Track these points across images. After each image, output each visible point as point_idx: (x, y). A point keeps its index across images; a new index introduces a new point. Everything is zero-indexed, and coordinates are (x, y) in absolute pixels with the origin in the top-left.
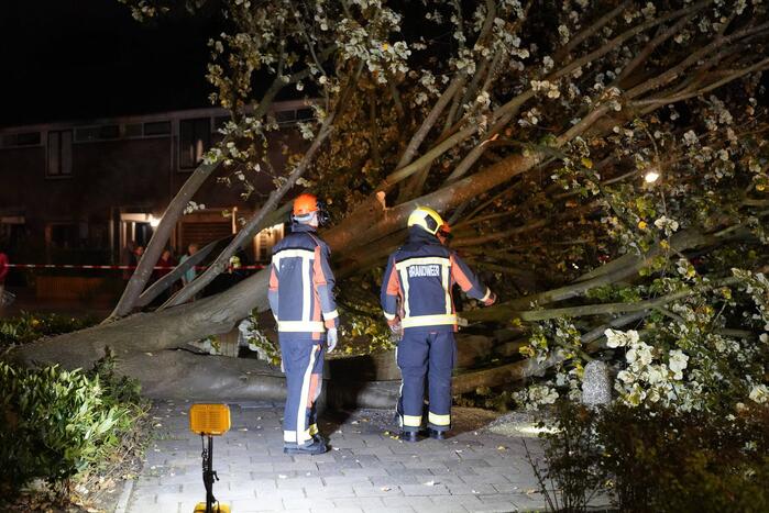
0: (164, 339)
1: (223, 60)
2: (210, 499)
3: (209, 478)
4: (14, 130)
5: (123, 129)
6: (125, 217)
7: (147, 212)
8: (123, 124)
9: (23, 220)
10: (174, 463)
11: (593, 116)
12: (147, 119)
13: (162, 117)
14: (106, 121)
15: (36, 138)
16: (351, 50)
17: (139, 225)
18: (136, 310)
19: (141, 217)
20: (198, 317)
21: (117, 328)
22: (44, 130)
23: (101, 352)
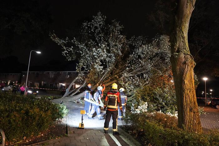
0: (70, 100)
1: (78, 66)
2: (82, 122)
3: (82, 120)
4: (46, 72)
5: (60, 73)
6: (60, 84)
7: (62, 83)
8: (60, 72)
9: (46, 83)
10: (73, 117)
11: (123, 77)
12: (64, 72)
13: (65, 72)
14: (58, 72)
15: (49, 73)
16: (95, 67)
17: (61, 85)
18: (66, 96)
19: (62, 84)
20: (74, 98)
21: (64, 99)
22: (50, 72)
23: (62, 101)
